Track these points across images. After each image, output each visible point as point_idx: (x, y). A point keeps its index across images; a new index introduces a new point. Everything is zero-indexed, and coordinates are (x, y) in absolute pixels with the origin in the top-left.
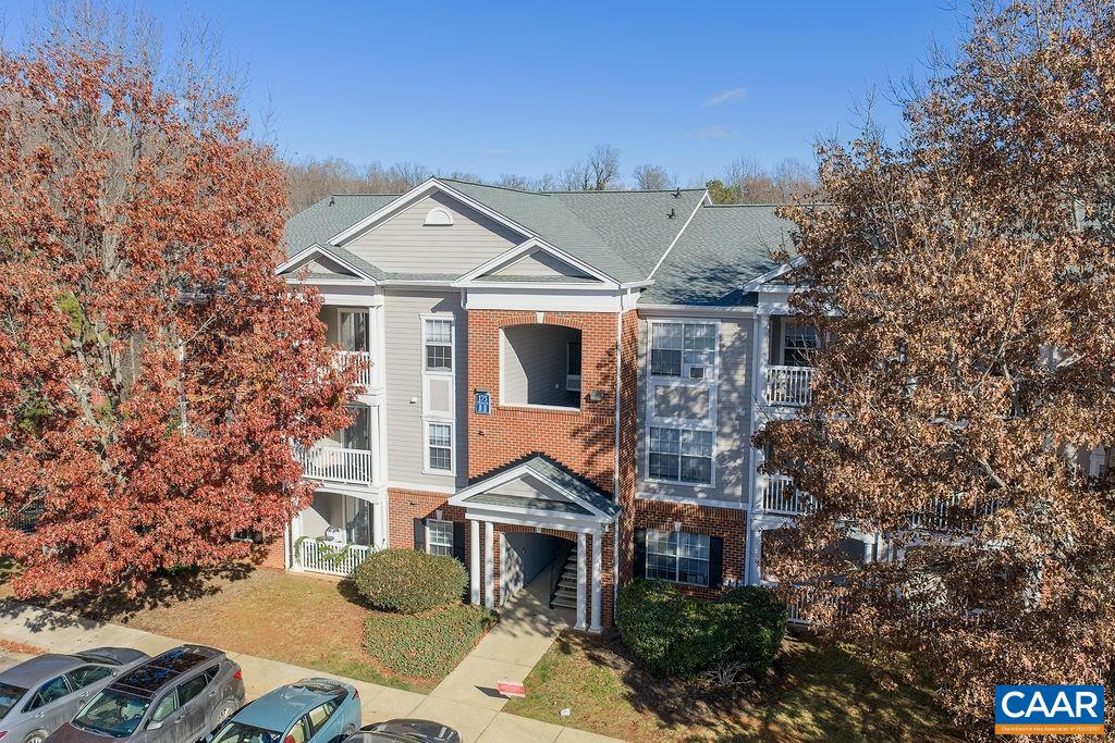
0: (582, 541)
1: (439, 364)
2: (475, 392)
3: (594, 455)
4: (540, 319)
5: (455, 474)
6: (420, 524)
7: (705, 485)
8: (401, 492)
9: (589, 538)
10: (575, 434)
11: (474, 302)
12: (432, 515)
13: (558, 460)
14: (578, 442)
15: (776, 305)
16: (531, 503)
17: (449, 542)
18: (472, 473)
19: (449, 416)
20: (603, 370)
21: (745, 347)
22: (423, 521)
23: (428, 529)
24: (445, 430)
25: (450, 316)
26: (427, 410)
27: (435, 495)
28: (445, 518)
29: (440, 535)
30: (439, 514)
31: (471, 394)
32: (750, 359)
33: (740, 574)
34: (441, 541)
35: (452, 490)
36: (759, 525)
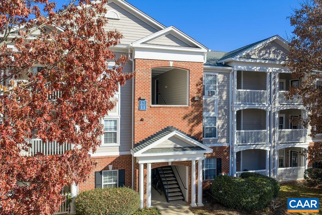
0: (194, 163)
2: (140, 99)
3: (193, 126)
4: (171, 64)
5: (119, 145)
6: (98, 175)
7: (213, 138)
10: (185, 118)
11: (138, 55)
12: (107, 168)
13: (179, 129)
14: (186, 121)
17: (114, 181)
19: (116, 115)
20: (199, 87)
21: (226, 83)
22: (101, 172)
23: (103, 176)
24: (113, 123)
27: (109, 157)
28: (114, 168)
29: (109, 178)
30: (111, 167)
31: (136, 101)
32: (228, 87)
33: (228, 172)
34: (111, 181)
35: (117, 154)
36: (236, 150)
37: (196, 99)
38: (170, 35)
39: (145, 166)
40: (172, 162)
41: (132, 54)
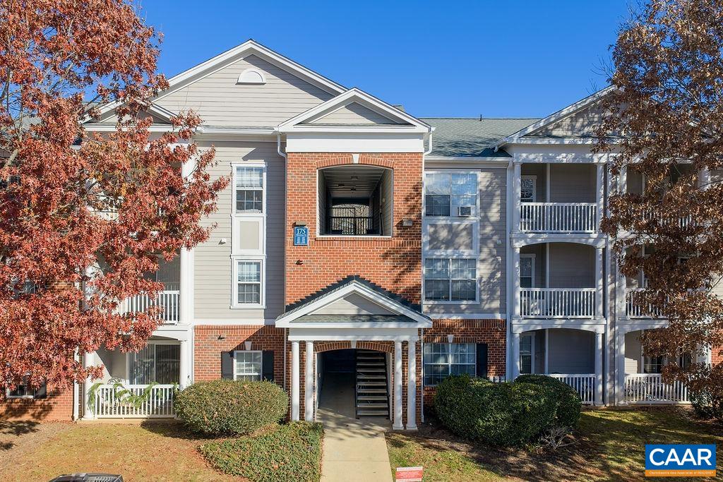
0: (399, 346)
1: (250, 207)
2: (295, 225)
3: (403, 273)
4: (356, 159)
5: (264, 306)
6: (227, 357)
7: (471, 302)
8: (209, 328)
9: (405, 344)
10: (386, 256)
11: (292, 146)
12: (241, 347)
13: (372, 282)
14: (388, 263)
15: (524, 155)
16: (354, 318)
17: (256, 370)
18: (289, 300)
19: (260, 254)
20: (412, 202)
22: (231, 353)
23: (235, 361)
24: (254, 267)
25: (261, 164)
26: (237, 250)
27: (244, 328)
28: (253, 348)
29: (247, 365)
30: (248, 345)
31: (289, 228)
32: (503, 196)
33: (501, 372)
34: (250, 370)
35: (260, 322)
36: (518, 328)
37: (405, 224)
38: (354, 105)
39: (303, 345)
40: (358, 343)
41: (284, 145)
